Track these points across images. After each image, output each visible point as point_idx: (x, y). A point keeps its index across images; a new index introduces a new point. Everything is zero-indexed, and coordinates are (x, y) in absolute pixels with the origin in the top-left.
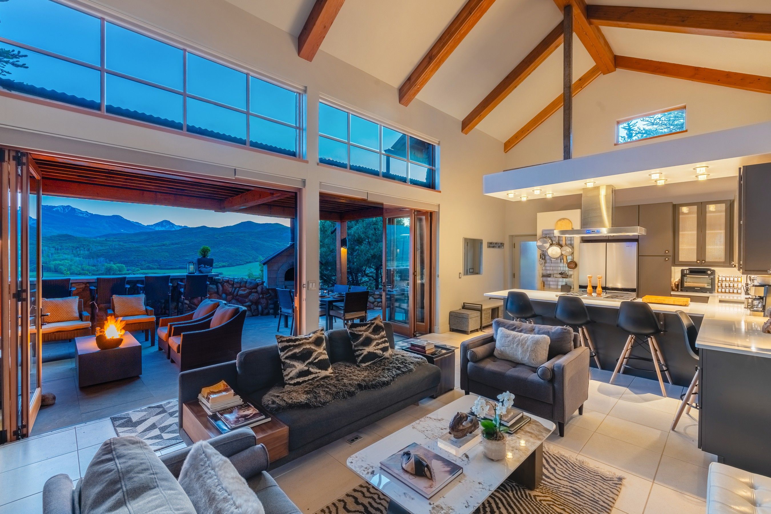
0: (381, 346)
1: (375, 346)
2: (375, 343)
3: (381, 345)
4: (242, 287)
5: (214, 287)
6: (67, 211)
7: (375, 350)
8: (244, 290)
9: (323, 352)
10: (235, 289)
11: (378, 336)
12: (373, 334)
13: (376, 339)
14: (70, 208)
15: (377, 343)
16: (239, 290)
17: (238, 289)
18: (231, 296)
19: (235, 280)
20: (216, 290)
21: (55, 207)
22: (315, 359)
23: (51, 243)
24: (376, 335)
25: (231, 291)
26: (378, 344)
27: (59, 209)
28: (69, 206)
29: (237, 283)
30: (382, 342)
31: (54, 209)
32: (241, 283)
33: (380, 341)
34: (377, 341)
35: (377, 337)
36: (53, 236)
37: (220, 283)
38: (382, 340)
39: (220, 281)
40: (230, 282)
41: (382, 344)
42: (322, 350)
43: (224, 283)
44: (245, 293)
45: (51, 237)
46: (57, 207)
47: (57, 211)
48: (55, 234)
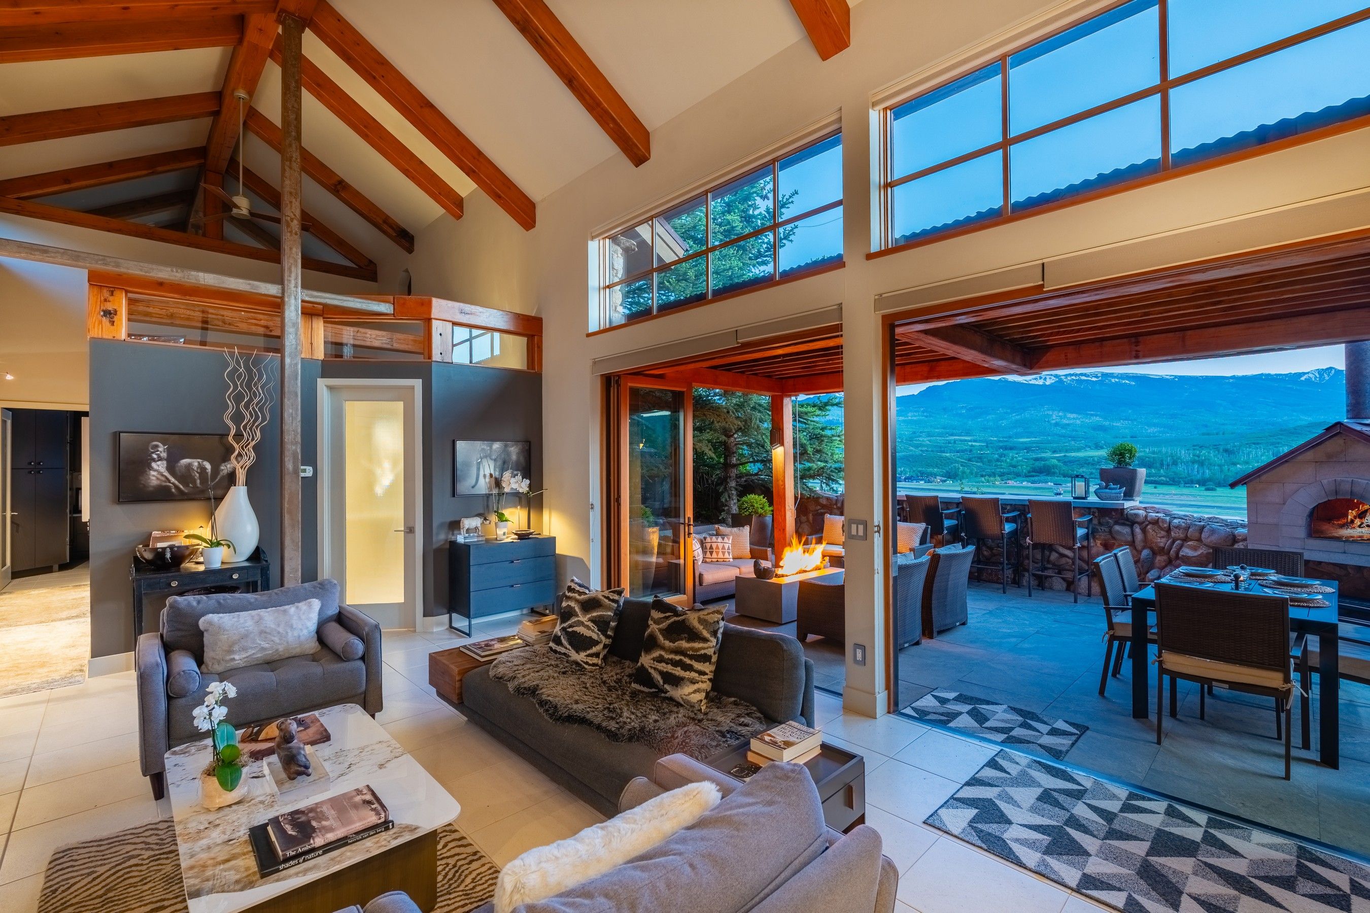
0: (662, 666)
1: (654, 659)
2: (656, 654)
3: (663, 664)
4: (1191, 540)
5: (1126, 530)
6: (1327, 378)
7: (651, 667)
8: (1195, 549)
9: (586, 623)
10: (1173, 542)
11: (671, 644)
12: (663, 636)
13: (663, 648)
14: (1333, 371)
15: (661, 656)
16: (1181, 546)
17: (1178, 542)
18: (1165, 557)
19: (1176, 521)
20: (1129, 538)
21: (1304, 374)
22: (571, 626)
23: (1296, 439)
24: (667, 639)
25: (1162, 545)
26: (660, 660)
27: (1311, 375)
28: (1331, 368)
29: (1178, 527)
30: (671, 660)
31: (1303, 379)
32: (1187, 528)
33: (667, 656)
34: (663, 653)
35: (667, 643)
36: (1299, 426)
37: (1140, 524)
38: (672, 656)
39: (1138, 520)
40: (1161, 524)
41: (667, 663)
42: (586, 619)
43: (1147, 525)
44: (1196, 554)
45: (1295, 429)
46: (1308, 373)
47: (1308, 380)
48: (1304, 423)
